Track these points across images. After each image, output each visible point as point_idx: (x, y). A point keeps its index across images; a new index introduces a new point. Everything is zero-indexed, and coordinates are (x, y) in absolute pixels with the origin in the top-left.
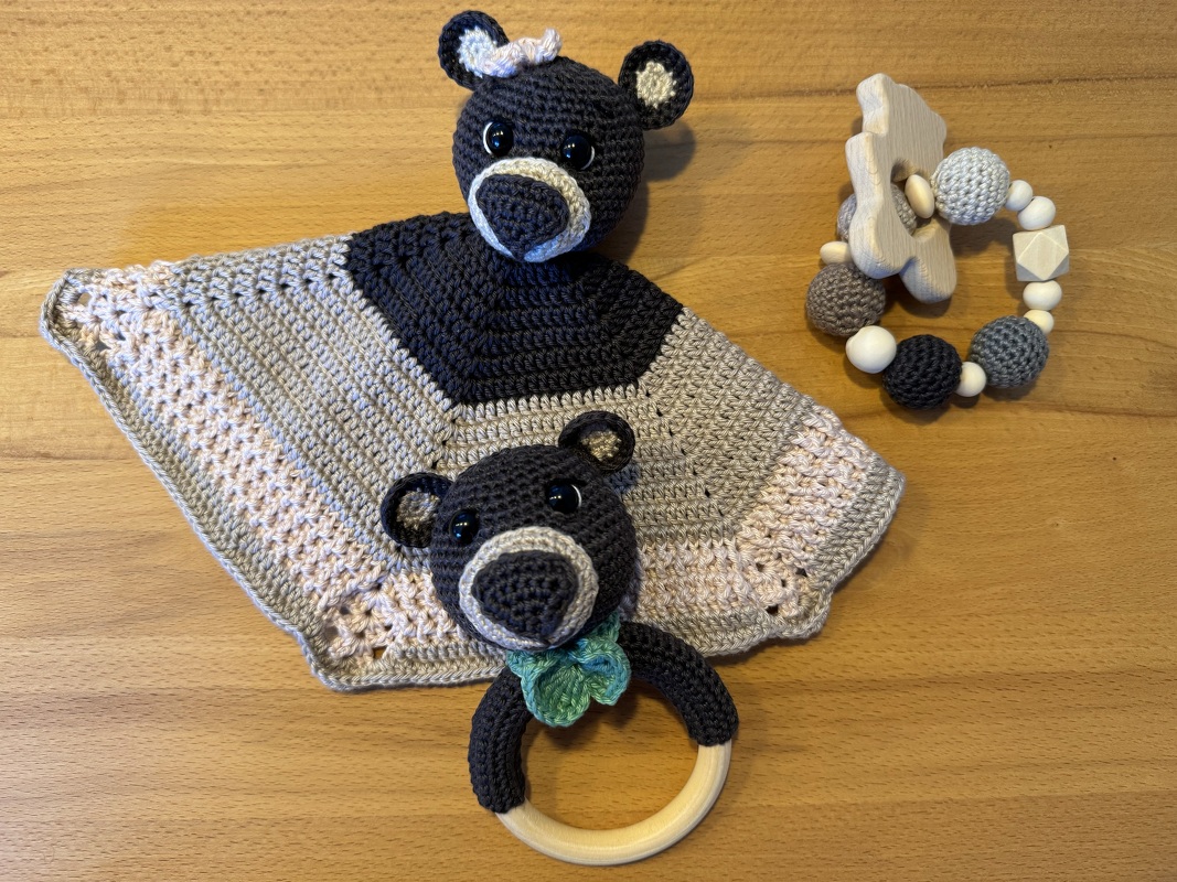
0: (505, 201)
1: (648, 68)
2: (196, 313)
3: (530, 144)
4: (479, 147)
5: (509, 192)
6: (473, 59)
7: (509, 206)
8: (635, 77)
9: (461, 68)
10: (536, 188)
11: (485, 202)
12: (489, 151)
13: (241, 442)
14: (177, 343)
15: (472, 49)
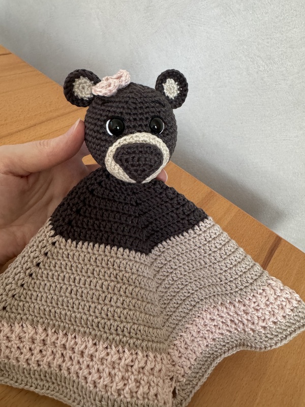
0: (133, 158)
1: (167, 82)
2: (11, 309)
3: (134, 127)
4: (105, 133)
5: (134, 152)
6: (81, 92)
7: (136, 159)
8: (163, 86)
9: (77, 98)
10: (147, 147)
11: (121, 160)
12: (111, 134)
13: (73, 348)
14: (13, 328)
15: (80, 88)
